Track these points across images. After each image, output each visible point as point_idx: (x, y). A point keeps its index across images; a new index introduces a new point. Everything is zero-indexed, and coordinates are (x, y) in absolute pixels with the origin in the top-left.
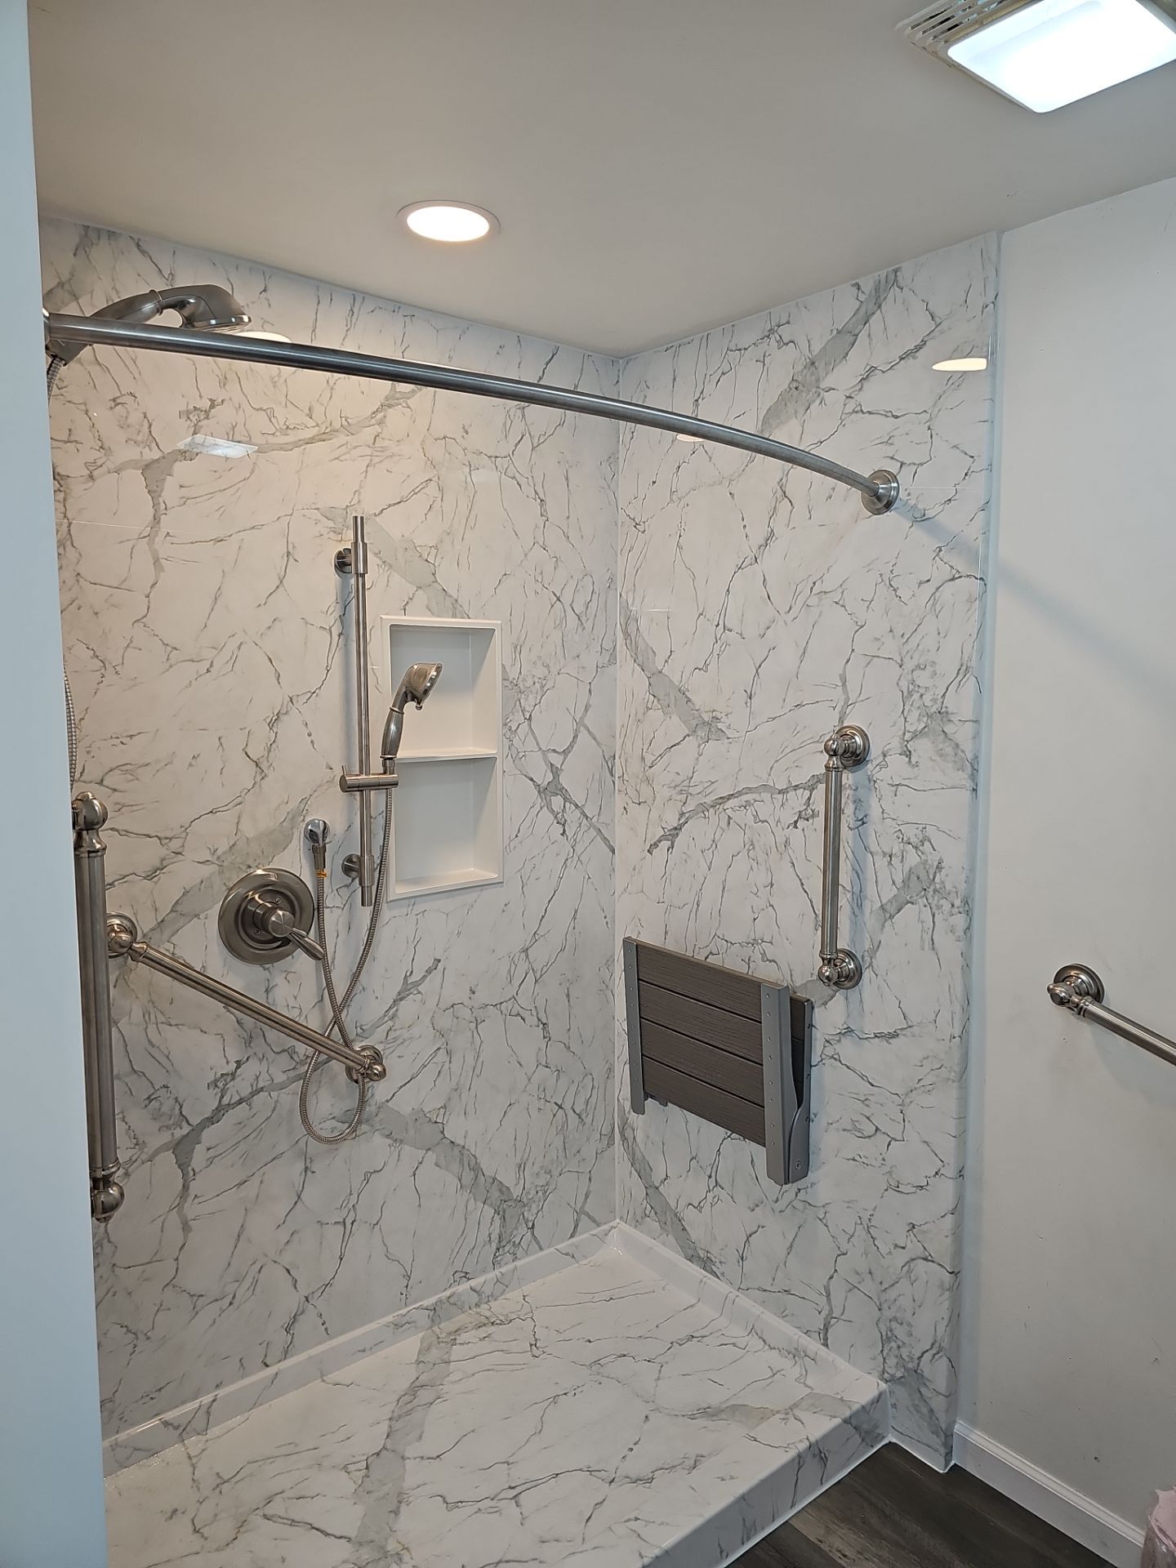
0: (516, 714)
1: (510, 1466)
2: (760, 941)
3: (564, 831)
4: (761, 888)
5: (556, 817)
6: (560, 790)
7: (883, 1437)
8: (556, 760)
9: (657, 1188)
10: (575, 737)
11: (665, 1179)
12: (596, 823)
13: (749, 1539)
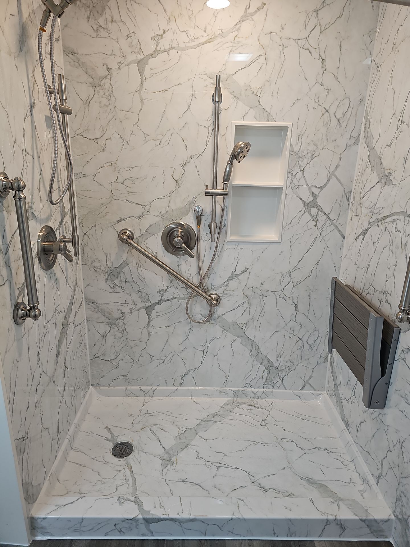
0: (296, 168)
2: (386, 293)
3: (316, 224)
4: (391, 265)
5: (312, 218)
6: (316, 205)
8: (316, 191)
9: (337, 386)
10: (328, 180)
11: (340, 384)
12: (335, 223)
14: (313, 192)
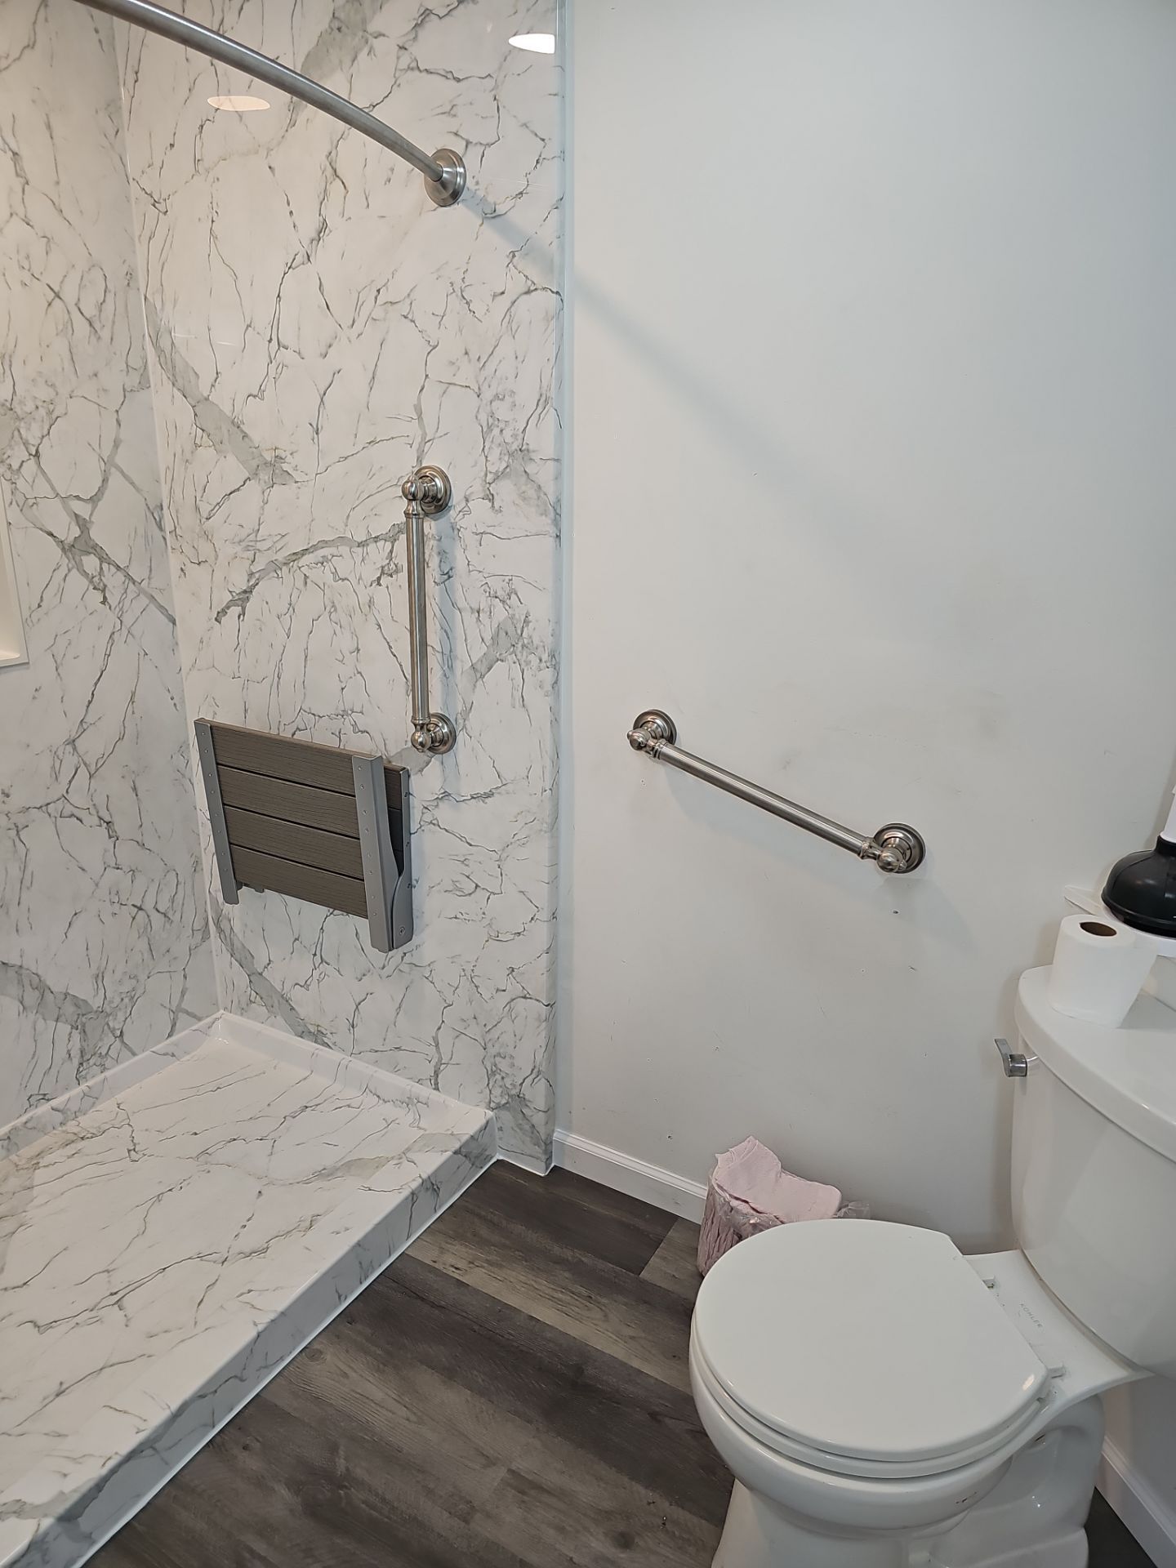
0: (16, 448)
1: (111, 1273)
2: (350, 712)
3: (105, 598)
4: (347, 654)
5: (91, 582)
6: (92, 548)
7: (492, 1158)
8: (83, 510)
9: (261, 974)
10: (105, 481)
11: (268, 964)
12: (147, 589)
13: (366, 1277)
14: (76, 514)
